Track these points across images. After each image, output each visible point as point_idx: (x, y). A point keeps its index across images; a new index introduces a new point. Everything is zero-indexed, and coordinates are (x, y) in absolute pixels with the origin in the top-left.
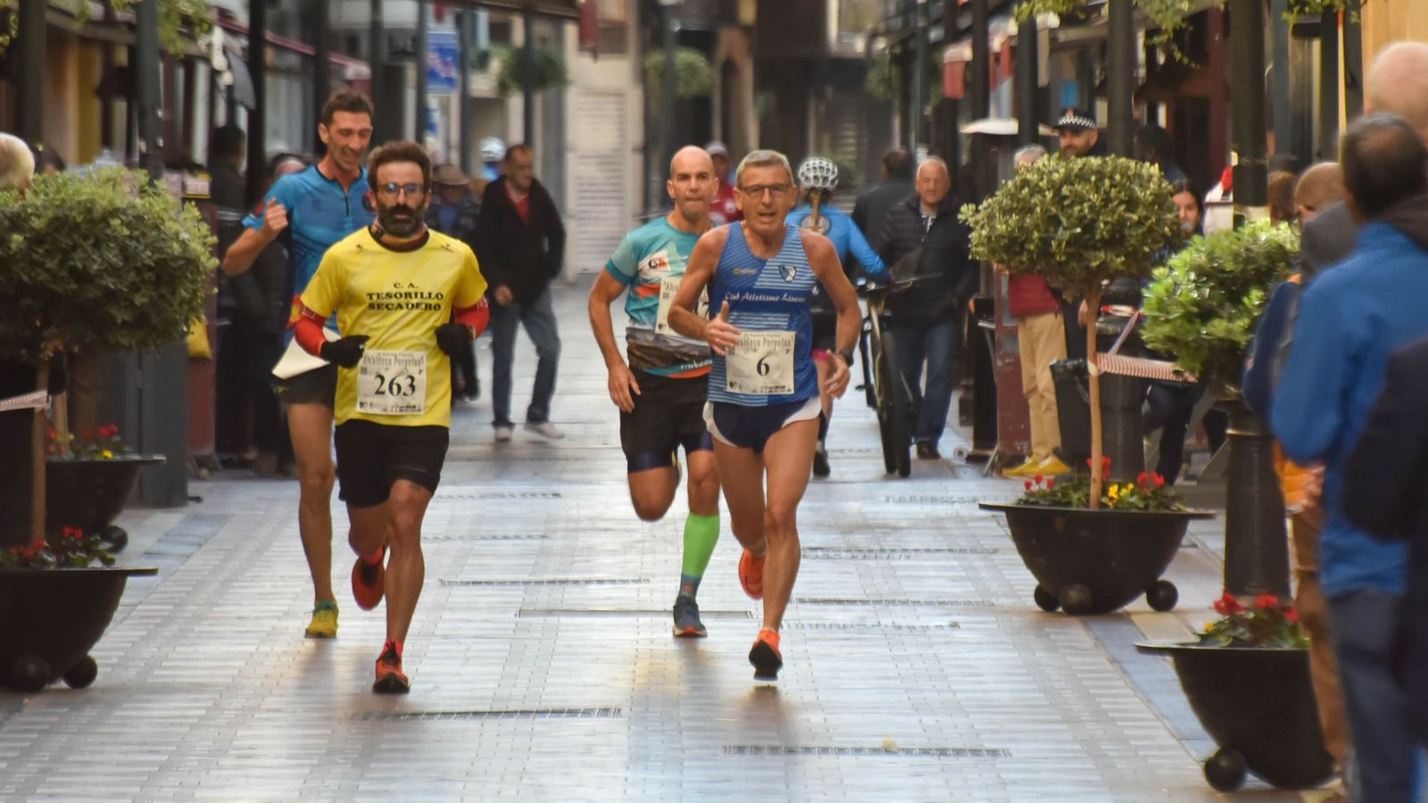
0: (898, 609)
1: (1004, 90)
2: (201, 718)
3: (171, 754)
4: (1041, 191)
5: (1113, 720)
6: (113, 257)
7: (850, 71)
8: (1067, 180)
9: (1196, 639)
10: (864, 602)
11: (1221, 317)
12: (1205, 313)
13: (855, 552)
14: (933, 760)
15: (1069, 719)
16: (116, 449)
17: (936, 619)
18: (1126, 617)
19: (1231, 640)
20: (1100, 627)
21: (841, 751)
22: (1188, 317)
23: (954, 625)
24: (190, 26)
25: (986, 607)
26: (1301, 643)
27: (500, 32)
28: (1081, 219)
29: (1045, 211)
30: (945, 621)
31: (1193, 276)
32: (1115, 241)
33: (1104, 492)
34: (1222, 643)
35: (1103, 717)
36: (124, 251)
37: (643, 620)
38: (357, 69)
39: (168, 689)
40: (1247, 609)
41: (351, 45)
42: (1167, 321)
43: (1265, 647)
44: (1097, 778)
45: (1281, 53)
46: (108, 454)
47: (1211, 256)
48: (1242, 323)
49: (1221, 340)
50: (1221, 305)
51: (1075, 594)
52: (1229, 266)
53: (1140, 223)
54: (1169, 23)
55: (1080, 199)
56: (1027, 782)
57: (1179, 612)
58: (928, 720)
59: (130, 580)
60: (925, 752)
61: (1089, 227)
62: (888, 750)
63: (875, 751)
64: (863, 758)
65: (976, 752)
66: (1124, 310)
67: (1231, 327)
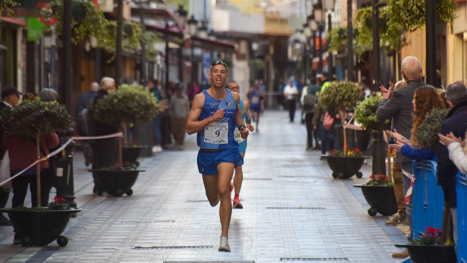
0: (303, 178)
1: (326, 68)
2: (155, 202)
3: (149, 209)
4: (333, 89)
5: (349, 201)
6: (136, 104)
7: (293, 64)
8: (339, 86)
9: (366, 184)
10: (296, 177)
11: (371, 116)
12: (368, 115)
13: (294, 166)
14: (310, 210)
15: (340, 201)
16: (137, 145)
17: (311, 180)
18: (352, 180)
19: (373, 184)
20: (346, 182)
21: (291, 208)
22: (364, 115)
23: (315, 182)
24: (153, 55)
25: (321, 178)
26: (388, 185)
27: (219, 56)
28: (342, 95)
29: (334, 94)
30: (313, 181)
31: (365, 107)
32: (349, 99)
33: (347, 152)
34: (372, 185)
35: (346, 201)
36: (138, 103)
37: (249, 181)
38: (188, 64)
39: (148, 196)
40: (377, 178)
41: (187, 58)
42: (359, 116)
43: (381, 186)
44: (345, 213)
45: (384, 60)
46: (136, 146)
47: (369, 103)
48: (375, 117)
49: (371, 121)
50: (371, 113)
51: (341, 175)
52: (373, 105)
53: (354, 95)
54: (360, 53)
55: (341, 91)
56: (330, 215)
57: (363, 179)
58: (309, 201)
59: (140, 173)
60: (309, 208)
61: (343, 97)
62: (301, 208)
63: (298, 208)
64: (296, 210)
65: (319, 208)
66: (351, 114)
67: (373, 118)
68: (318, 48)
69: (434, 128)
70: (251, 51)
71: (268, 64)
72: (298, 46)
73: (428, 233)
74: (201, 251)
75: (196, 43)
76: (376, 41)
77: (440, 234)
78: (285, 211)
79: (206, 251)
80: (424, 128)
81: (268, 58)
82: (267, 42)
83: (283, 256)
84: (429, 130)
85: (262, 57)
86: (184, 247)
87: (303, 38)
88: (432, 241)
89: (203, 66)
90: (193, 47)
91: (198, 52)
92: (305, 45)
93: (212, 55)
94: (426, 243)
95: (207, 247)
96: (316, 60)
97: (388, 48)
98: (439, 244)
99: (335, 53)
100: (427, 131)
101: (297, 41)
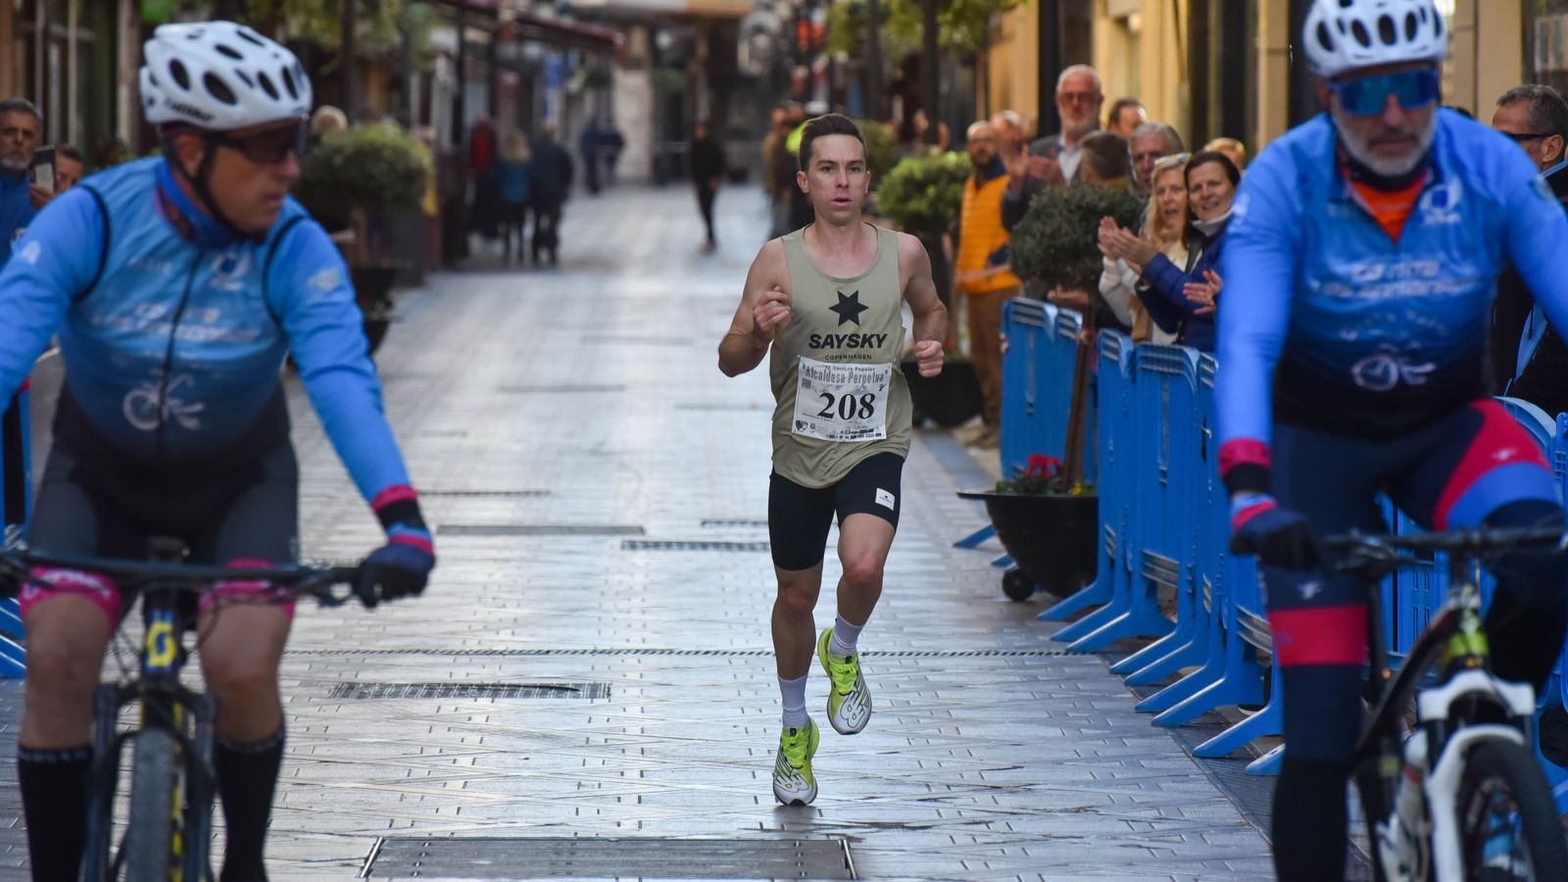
1: (822, 90)
7: (750, 81)
12: (905, 198)
24: (430, 56)
27: (582, 61)
38: (510, 79)
41: (508, 66)
67: (918, 205)
68: (803, 44)
69: (1048, 230)
70: (655, 51)
71: (692, 82)
72: (762, 41)
73: (1032, 468)
74: (524, 502)
75: (531, 30)
76: (932, 31)
77: (1059, 469)
78: (717, 414)
79: (536, 503)
80: (1027, 232)
81: (695, 67)
82: (690, 31)
83: (707, 516)
84: (1038, 235)
85: (679, 65)
86: (486, 493)
87: (772, 21)
88: (1042, 485)
89: (546, 83)
90: (521, 39)
91: (533, 50)
92: (775, 39)
93: (566, 59)
94: (1027, 490)
95: (538, 493)
96: (800, 73)
97: (960, 47)
98: (1057, 491)
99: (842, 56)
100: (1033, 236)
101: (759, 30)
